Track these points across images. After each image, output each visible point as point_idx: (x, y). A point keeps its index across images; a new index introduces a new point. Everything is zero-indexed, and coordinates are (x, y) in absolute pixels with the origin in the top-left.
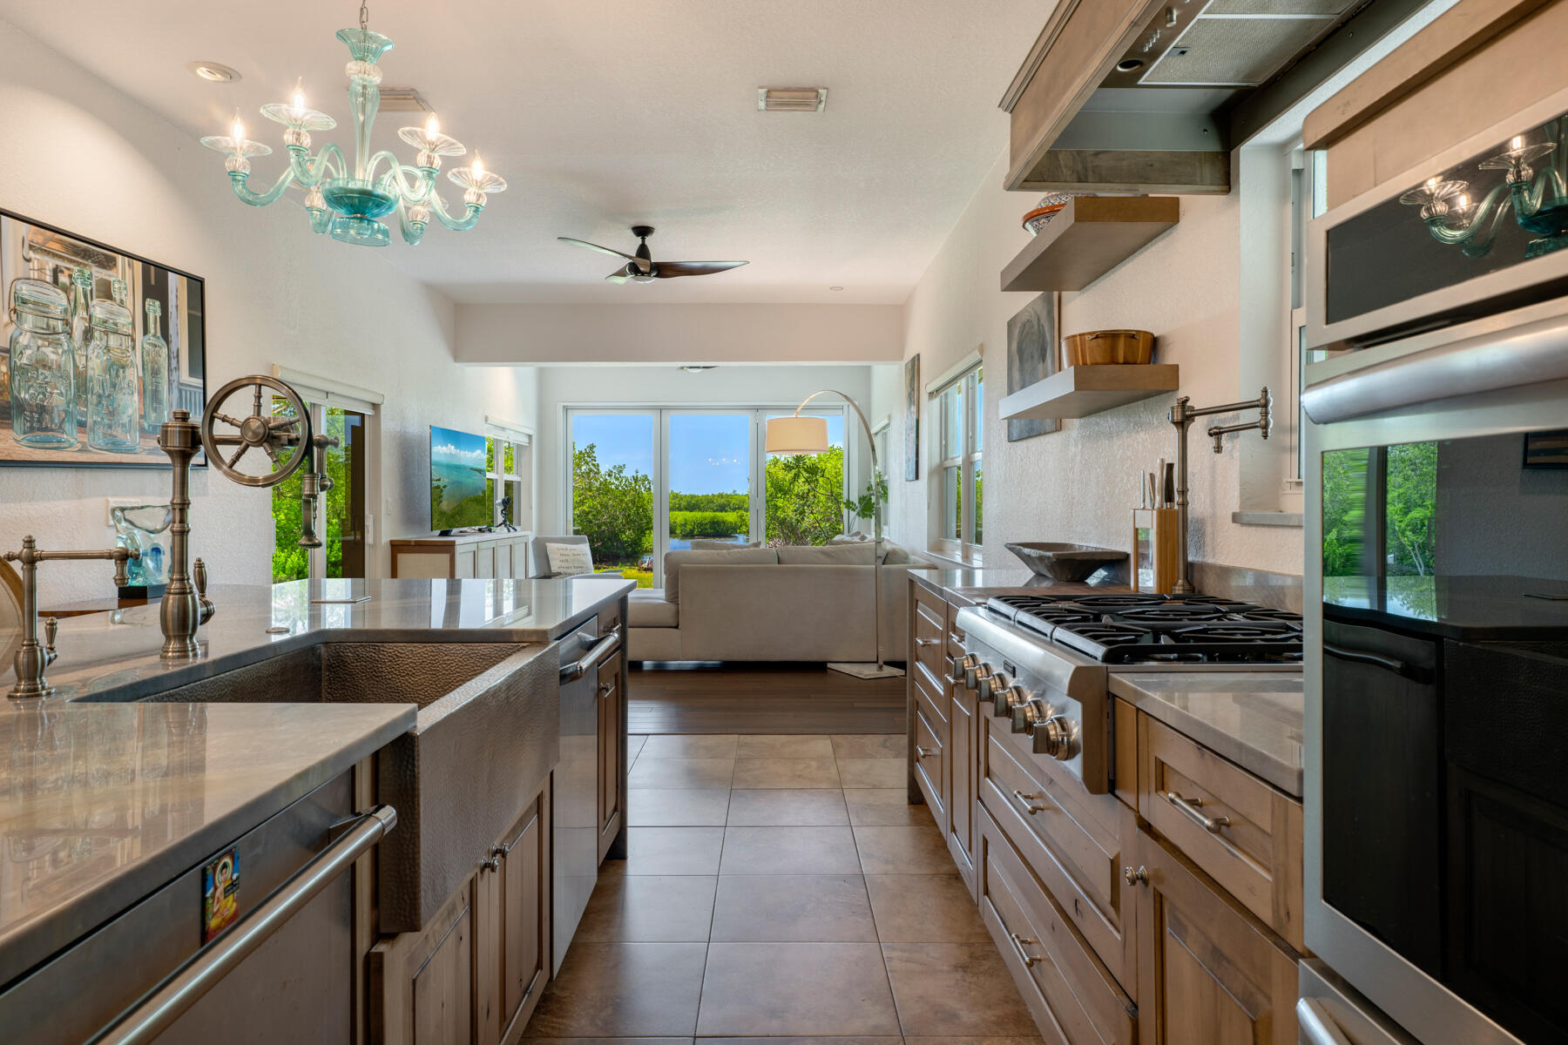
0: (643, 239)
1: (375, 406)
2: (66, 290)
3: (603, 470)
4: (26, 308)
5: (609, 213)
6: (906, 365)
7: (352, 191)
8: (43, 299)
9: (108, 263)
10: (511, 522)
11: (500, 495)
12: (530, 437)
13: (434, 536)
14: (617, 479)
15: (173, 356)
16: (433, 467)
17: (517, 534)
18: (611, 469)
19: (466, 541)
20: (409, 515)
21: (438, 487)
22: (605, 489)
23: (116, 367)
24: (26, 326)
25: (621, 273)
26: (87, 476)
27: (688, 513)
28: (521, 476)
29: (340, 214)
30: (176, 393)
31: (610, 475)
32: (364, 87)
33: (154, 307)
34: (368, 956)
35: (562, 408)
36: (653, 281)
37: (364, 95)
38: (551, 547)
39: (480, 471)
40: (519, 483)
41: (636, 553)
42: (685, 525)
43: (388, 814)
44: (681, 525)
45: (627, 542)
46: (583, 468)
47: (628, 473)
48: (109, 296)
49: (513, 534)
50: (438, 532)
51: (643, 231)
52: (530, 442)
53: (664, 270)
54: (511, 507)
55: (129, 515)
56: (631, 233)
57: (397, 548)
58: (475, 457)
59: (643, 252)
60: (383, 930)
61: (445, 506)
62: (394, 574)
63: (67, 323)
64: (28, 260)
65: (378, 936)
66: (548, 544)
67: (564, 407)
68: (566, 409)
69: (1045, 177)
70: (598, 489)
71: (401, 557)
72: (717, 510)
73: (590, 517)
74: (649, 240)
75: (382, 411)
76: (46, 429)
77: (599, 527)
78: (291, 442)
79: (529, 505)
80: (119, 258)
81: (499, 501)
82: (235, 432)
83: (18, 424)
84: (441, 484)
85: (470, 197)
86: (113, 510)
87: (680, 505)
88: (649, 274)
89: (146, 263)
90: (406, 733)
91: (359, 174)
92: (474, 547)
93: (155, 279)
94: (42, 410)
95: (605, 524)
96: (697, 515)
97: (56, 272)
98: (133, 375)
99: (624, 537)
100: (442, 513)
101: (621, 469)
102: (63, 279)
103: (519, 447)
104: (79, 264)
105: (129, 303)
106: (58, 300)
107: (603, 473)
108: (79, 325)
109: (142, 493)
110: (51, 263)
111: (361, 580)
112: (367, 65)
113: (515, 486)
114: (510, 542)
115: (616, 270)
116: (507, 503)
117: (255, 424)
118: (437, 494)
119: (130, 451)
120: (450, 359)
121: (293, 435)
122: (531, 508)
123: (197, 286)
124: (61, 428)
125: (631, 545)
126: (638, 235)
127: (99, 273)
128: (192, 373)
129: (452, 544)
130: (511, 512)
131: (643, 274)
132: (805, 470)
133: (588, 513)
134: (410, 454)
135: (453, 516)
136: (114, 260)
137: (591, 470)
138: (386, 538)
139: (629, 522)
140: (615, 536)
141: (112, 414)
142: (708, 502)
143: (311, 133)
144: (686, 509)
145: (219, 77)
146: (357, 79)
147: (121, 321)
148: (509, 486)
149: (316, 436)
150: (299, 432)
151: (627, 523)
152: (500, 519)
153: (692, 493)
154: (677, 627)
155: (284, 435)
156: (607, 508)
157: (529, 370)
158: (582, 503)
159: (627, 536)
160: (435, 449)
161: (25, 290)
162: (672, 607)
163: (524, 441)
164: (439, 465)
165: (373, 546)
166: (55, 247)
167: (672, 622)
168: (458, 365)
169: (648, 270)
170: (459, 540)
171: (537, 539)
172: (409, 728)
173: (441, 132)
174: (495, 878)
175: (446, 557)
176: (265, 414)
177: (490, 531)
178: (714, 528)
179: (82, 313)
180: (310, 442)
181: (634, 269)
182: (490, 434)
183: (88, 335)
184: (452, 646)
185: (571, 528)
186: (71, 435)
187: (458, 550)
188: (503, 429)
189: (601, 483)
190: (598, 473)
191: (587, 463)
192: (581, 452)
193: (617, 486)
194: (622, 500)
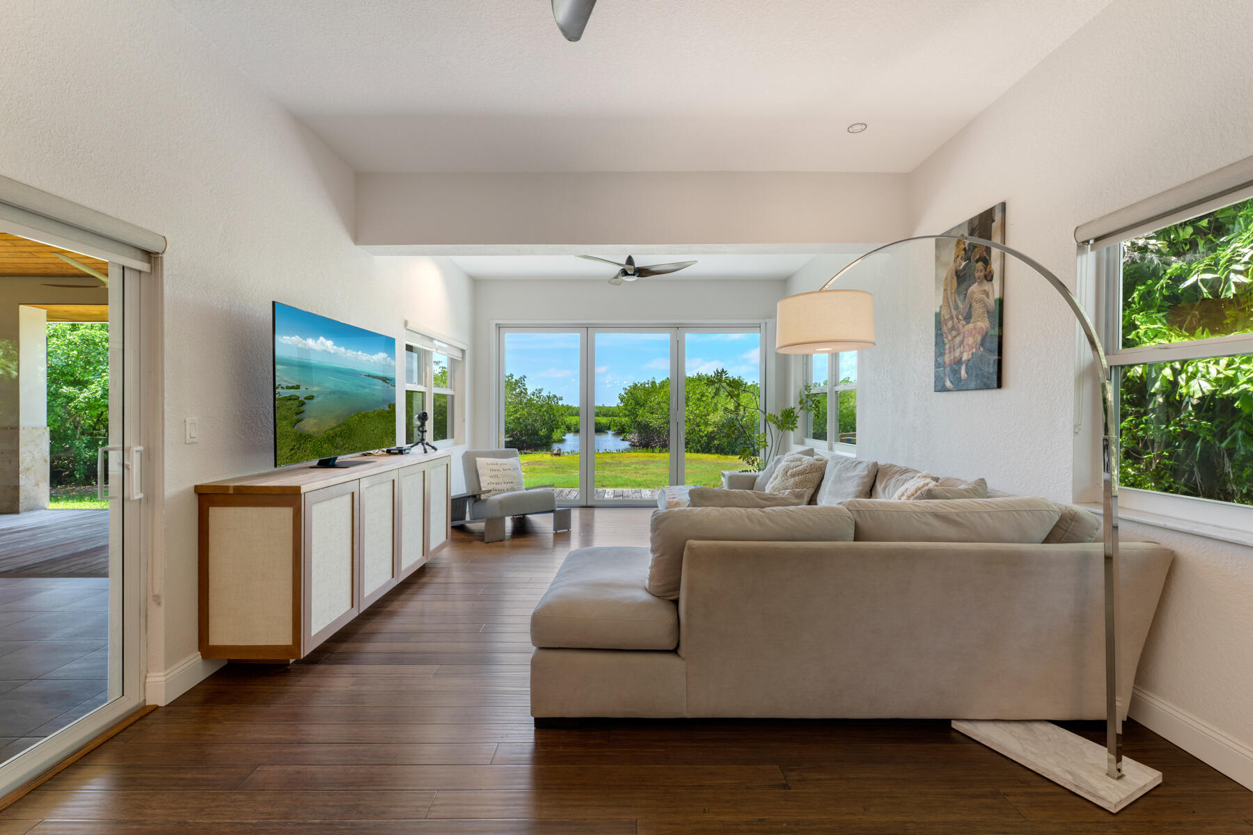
3: (529, 392)
12: (463, 351)
14: (537, 397)
16: (278, 367)
17: (437, 452)
18: (534, 391)
21: (294, 398)
22: (530, 403)
28: (454, 390)
31: (533, 395)
35: (494, 327)
38: (481, 461)
40: (453, 396)
41: (548, 442)
45: (543, 436)
46: (517, 390)
47: (544, 394)
52: (463, 357)
57: (208, 497)
66: (477, 459)
67: (497, 325)
68: (499, 327)
70: (526, 404)
71: (216, 514)
73: (521, 420)
77: (526, 427)
79: (461, 417)
99: (541, 433)
100: (304, 438)
101: (540, 392)
113: (448, 400)
122: (464, 421)
125: (545, 438)
129: (296, 492)
133: (519, 419)
137: (522, 392)
139: (544, 423)
140: (536, 433)
153: (570, 405)
154: (675, 651)
156: (531, 415)
158: (516, 412)
159: (543, 432)
163: (456, 355)
164: (288, 363)
167: (668, 643)
168: (359, 248)
175: (287, 513)
185: (503, 439)
189: (528, 399)
190: (526, 394)
191: (519, 387)
192: (516, 380)
193: (537, 402)
194: (540, 410)
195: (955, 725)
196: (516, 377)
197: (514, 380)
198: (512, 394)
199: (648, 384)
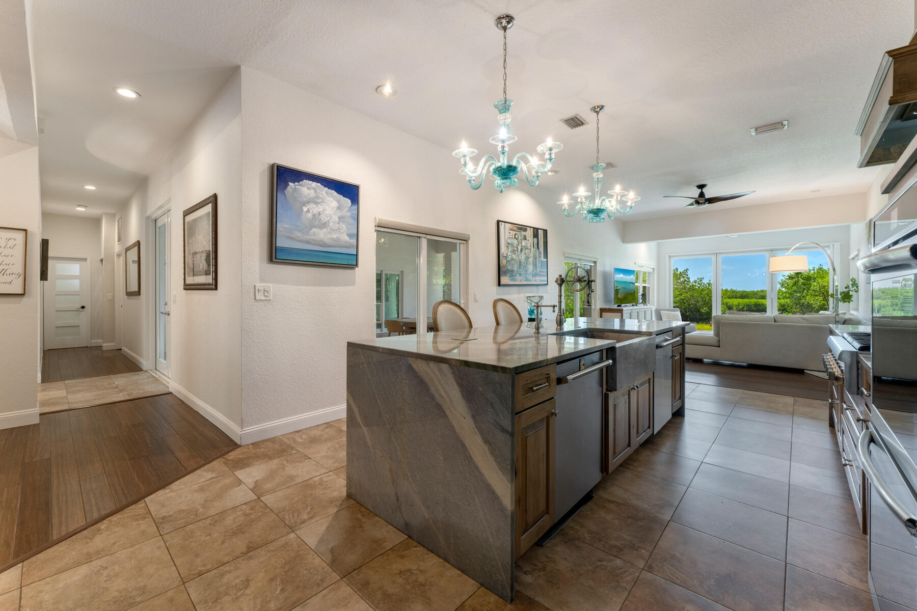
0: (702, 190)
1: (595, 262)
2: (517, 239)
3: (692, 280)
4: (509, 246)
5: (687, 183)
6: (866, 224)
7: (595, 209)
8: (513, 242)
9: (525, 230)
10: (645, 302)
11: (641, 292)
12: (654, 269)
13: (615, 307)
14: (699, 284)
15: (540, 253)
16: (615, 282)
17: (647, 307)
18: (696, 280)
19: (627, 308)
20: (606, 299)
21: (617, 289)
22: (692, 288)
23: (527, 258)
24: (509, 250)
25: (692, 204)
26: (521, 288)
27: (741, 299)
28: (650, 284)
29: (592, 215)
30: (540, 264)
31: (695, 282)
32: (598, 179)
33: (535, 240)
34: (605, 394)
36: (707, 205)
37: (598, 181)
38: (662, 312)
39: (633, 283)
40: (649, 287)
42: (739, 305)
43: (611, 361)
44: (736, 306)
46: (681, 279)
47: (705, 281)
48: (526, 239)
49: (646, 307)
50: (617, 305)
51: (701, 187)
52: (654, 271)
53: (711, 201)
54: (645, 296)
55: (531, 298)
56: (696, 188)
57: (602, 311)
58: (631, 278)
59: (702, 195)
60: (609, 389)
61: (619, 296)
62: (601, 317)
63: (517, 248)
64: (510, 233)
65: (607, 390)
67: (669, 256)
68: (670, 257)
69: (882, 160)
70: (689, 289)
71: (604, 313)
72: (760, 299)
73: (685, 301)
74: (704, 190)
75: (597, 264)
76: (513, 276)
77: (689, 305)
78: (585, 281)
79: (653, 296)
80: (528, 228)
81: (640, 294)
82: (572, 279)
83: (508, 275)
84: (618, 288)
85: (629, 204)
86: (527, 297)
87: (736, 296)
88: (704, 203)
89: (534, 228)
90: (613, 347)
91: (596, 204)
92: (630, 311)
93: (536, 231)
94: (512, 271)
95: (692, 304)
96: (746, 301)
97: (515, 235)
98: (531, 260)
100: (619, 299)
101: (701, 279)
102: (517, 236)
103: (649, 273)
104: (519, 232)
105: (530, 241)
106: (516, 242)
107: (691, 281)
108: (519, 248)
109: (532, 293)
110: (514, 233)
111: (590, 318)
112: (599, 173)
113: (647, 288)
114: (644, 310)
115: (690, 203)
116: (644, 295)
117: (576, 277)
118: (617, 291)
119: (530, 281)
120: (622, 243)
121: (585, 279)
123: (545, 231)
124: (516, 276)
125: (706, 314)
126: (699, 188)
127: (524, 233)
128: (544, 258)
129: (622, 310)
130: (645, 299)
131: (701, 204)
132: (802, 279)
133: (684, 299)
134: (606, 277)
135: (622, 300)
136: (527, 229)
137: (685, 281)
138: (598, 307)
141: (526, 271)
142: (754, 294)
143: (584, 197)
144: (740, 298)
145: (553, 173)
146: (596, 177)
147: (529, 245)
148: (644, 288)
149: (590, 280)
150: (586, 278)
151: (704, 304)
152: (641, 301)
154: (719, 347)
155: (583, 279)
156: (693, 297)
157: (653, 244)
158: (681, 295)
160: (615, 276)
161: (509, 241)
162: (717, 338)
163: (651, 270)
164: (617, 281)
165: (594, 309)
166: (515, 228)
167: (716, 344)
168: (624, 244)
169: (704, 202)
170: (624, 309)
171: (656, 309)
172: (614, 345)
173: (621, 190)
174: (635, 392)
175: (620, 313)
176: (579, 275)
177: (637, 305)
178: (757, 307)
179: (520, 245)
180: (589, 281)
181: (697, 202)
182: (636, 269)
183: (521, 249)
184: (623, 334)
185: (672, 305)
186: (518, 277)
187: (624, 312)
188: (642, 266)
189: (690, 286)
190: (689, 282)
191: (683, 277)
192: (680, 272)
193: (699, 288)
194: (701, 294)
195: (805, 371)
196: (680, 270)
197: (678, 272)
198: (678, 282)
199: (814, 270)
